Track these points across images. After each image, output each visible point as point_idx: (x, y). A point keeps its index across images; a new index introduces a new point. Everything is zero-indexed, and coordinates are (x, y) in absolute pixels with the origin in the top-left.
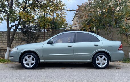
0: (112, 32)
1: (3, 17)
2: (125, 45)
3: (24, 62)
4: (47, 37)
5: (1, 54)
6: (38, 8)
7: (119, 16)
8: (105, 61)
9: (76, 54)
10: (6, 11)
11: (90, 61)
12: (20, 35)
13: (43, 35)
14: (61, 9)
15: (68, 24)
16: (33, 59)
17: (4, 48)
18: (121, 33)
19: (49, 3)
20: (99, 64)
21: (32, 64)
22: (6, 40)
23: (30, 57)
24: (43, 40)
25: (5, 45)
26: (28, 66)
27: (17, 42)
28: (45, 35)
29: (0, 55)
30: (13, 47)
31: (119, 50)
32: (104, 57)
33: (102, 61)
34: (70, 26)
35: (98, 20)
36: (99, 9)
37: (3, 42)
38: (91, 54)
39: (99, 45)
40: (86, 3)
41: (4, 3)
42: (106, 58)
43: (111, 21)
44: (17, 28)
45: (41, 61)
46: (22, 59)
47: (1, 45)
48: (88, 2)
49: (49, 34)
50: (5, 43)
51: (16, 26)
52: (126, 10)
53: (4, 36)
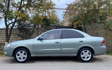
0: (97, 28)
1: (2, 15)
2: (109, 39)
3: (17, 57)
4: (41, 32)
5: (1, 47)
6: (32, 8)
7: (103, 13)
8: (89, 55)
9: (63, 49)
10: (4, 10)
11: (76, 55)
12: (17, 31)
13: (37, 31)
14: (51, 8)
15: (59, 20)
16: (25, 54)
17: (3, 43)
18: (105, 29)
19: (41, 3)
20: (84, 58)
21: (24, 58)
22: (5, 36)
23: (22, 52)
24: (37, 35)
25: (4, 40)
26: (20, 60)
27: (14, 37)
28: (39, 31)
29: (0, 49)
30: (11, 41)
31: (101, 45)
32: (88, 51)
33: (86, 55)
34: (62, 22)
35: (85, 17)
36: (85, 7)
37: (2, 38)
38: (77, 49)
39: (83, 41)
40: (74, 2)
41: (2, 4)
42: (90, 53)
43: (96, 18)
44: (13, 25)
45: (32, 55)
46: (15, 54)
47: (1, 40)
48: (76, 2)
49: (42, 30)
50: (4, 38)
51: (13, 23)
52: (110, 8)
53: (3, 32)
